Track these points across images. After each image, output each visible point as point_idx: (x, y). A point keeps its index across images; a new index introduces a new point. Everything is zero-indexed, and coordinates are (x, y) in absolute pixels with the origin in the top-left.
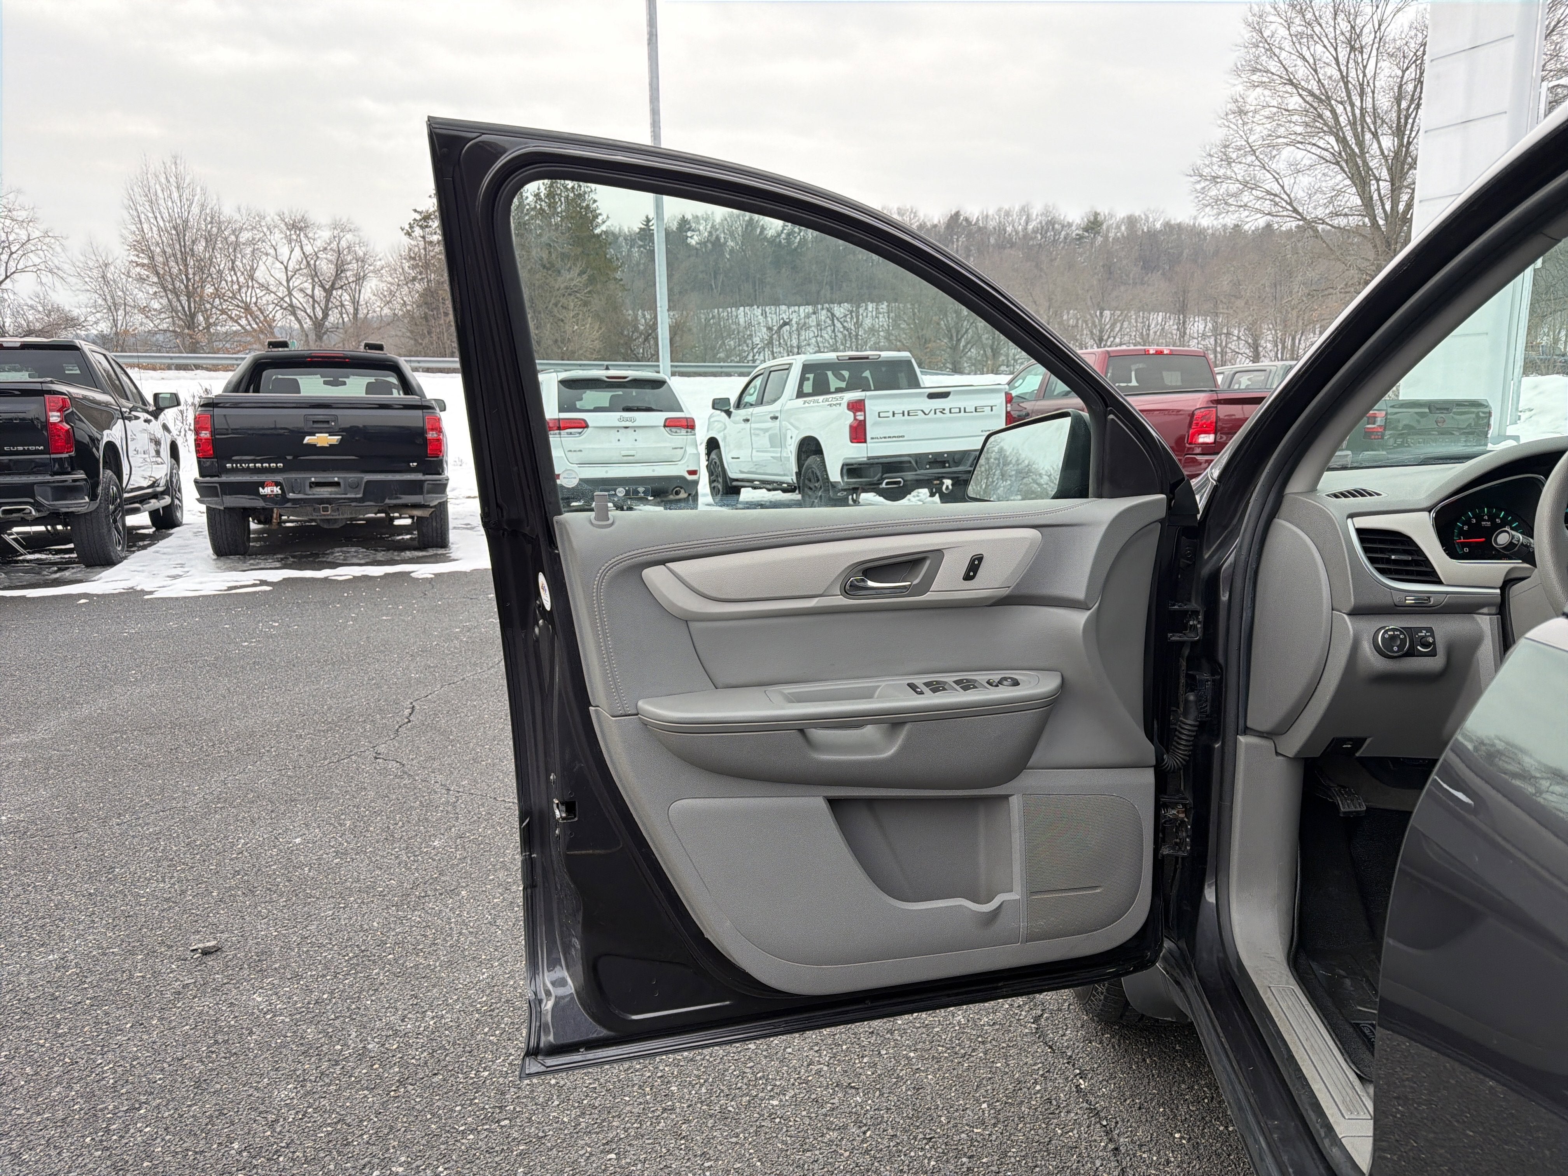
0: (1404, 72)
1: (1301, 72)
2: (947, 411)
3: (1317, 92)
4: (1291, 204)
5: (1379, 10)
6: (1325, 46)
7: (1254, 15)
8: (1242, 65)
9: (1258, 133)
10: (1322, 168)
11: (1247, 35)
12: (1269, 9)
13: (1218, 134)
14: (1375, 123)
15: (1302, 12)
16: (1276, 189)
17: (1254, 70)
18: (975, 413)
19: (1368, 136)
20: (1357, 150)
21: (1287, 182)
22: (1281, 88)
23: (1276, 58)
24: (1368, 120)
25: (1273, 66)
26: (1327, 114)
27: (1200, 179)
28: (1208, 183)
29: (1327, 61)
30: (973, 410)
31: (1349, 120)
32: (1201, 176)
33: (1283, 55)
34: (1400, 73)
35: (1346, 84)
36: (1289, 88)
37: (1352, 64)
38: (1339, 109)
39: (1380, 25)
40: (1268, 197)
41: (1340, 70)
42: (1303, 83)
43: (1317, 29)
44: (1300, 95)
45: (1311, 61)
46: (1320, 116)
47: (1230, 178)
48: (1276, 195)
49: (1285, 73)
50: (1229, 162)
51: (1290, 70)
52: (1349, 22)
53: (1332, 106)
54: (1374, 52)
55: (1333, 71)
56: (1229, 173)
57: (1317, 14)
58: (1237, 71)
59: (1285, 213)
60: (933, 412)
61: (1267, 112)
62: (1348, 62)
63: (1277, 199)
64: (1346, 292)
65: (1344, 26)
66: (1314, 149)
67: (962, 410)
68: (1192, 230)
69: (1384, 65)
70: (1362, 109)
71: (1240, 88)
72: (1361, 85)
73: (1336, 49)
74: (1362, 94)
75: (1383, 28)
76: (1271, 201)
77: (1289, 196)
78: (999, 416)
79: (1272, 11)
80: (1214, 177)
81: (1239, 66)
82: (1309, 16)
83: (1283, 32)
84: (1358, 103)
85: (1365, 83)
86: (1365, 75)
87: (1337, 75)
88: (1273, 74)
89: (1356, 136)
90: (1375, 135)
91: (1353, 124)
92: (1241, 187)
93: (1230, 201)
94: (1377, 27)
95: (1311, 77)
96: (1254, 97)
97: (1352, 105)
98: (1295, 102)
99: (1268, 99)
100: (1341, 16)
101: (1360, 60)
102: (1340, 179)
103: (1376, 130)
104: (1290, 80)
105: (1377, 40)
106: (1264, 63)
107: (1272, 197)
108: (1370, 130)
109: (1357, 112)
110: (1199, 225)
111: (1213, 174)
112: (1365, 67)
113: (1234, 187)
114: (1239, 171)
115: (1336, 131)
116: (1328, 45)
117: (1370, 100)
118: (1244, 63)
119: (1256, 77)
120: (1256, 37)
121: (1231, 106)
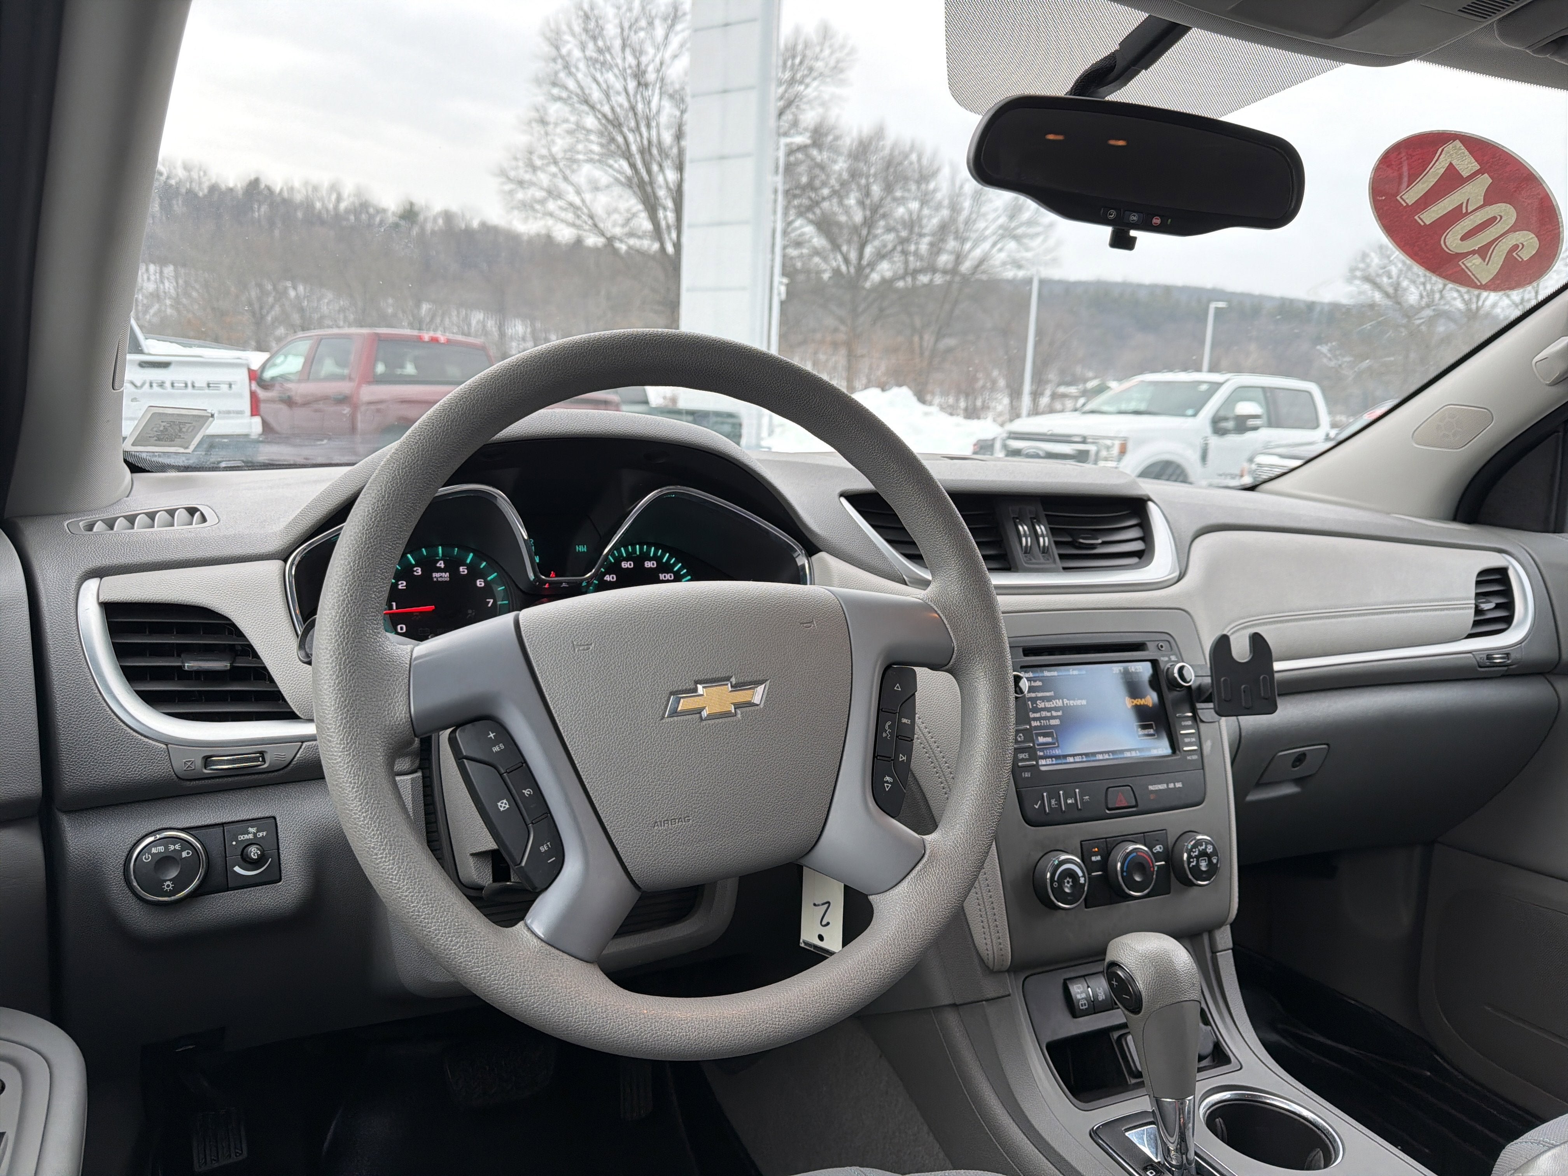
1: (596, 95)
2: (168, 385)
3: (610, 117)
4: (592, 219)
5: (660, 52)
6: (615, 75)
7: (551, 31)
8: (542, 77)
9: (559, 145)
10: (617, 190)
11: (547, 49)
12: (564, 28)
13: (522, 140)
14: (660, 155)
15: (594, 38)
16: (577, 201)
17: (554, 84)
18: (207, 391)
19: (655, 165)
20: (646, 177)
21: (588, 197)
22: (578, 106)
23: (572, 77)
24: (655, 152)
25: (571, 84)
26: (620, 139)
27: (507, 180)
28: (515, 186)
29: (618, 89)
30: (205, 385)
31: (638, 148)
32: (509, 178)
33: (580, 76)
34: (678, 113)
35: (635, 114)
36: (585, 108)
37: (639, 97)
38: (631, 137)
39: (661, 67)
40: (571, 209)
41: (629, 101)
42: (598, 105)
43: (608, 57)
44: (596, 117)
45: (604, 86)
46: (614, 139)
47: (536, 185)
48: (578, 208)
49: (581, 92)
50: (534, 169)
51: (586, 91)
52: (636, 57)
53: (623, 132)
54: (657, 90)
55: (622, 99)
56: (534, 179)
57: (608, 43)
58: (538, 82)
59: (588, 228)
60: (147, 385)
61: (566, 126)
62: (635, 95)
63: (579, 212)
65: (632, 60)
66: (610, 171)
67: (190, 385)
69: (666, 104)
70: (649, 141)
71: (541, 99)
72: (648, 118)
73: (625, 80)
74: (648, 126)
75: (664, 69)
76: (574, 213)
77: (590, 211)
78: (240, 396)
79: (568, 31)
80: (521, 181)
81: (539, 76)
82: (601, 43)
83: (577, 53)
84: (645, 132)
85: (651, 117)
86: (649, 110)
87: (626, 105)
88: (570, 91)
89: (645, 165)
90: (660, 166)
91: (642, 152)
92: (546, 195)
93: (536, 207)
94: (659, 69)
95: (604, 102)
96: (555, 110)
97: (641, 137)
98: (590, 121)
99: (566, 114)
100: (628, 51)
101: (646, 95)
102: (632, 203)
103: (662, 163)
104: (586, 100)
105: (659, 80)
106: (562, 79)
107: (575, 209)
108: (656, 161)
109: (646, 144)
111: (519, 178)
113: (540, 194)
114: (544, 178)
115: (627, 156)
116: (619, 76)
117: (655, 132)
118: (544, 75)
119: (555, 91)
120: (554, 53)
121: (534, 114)
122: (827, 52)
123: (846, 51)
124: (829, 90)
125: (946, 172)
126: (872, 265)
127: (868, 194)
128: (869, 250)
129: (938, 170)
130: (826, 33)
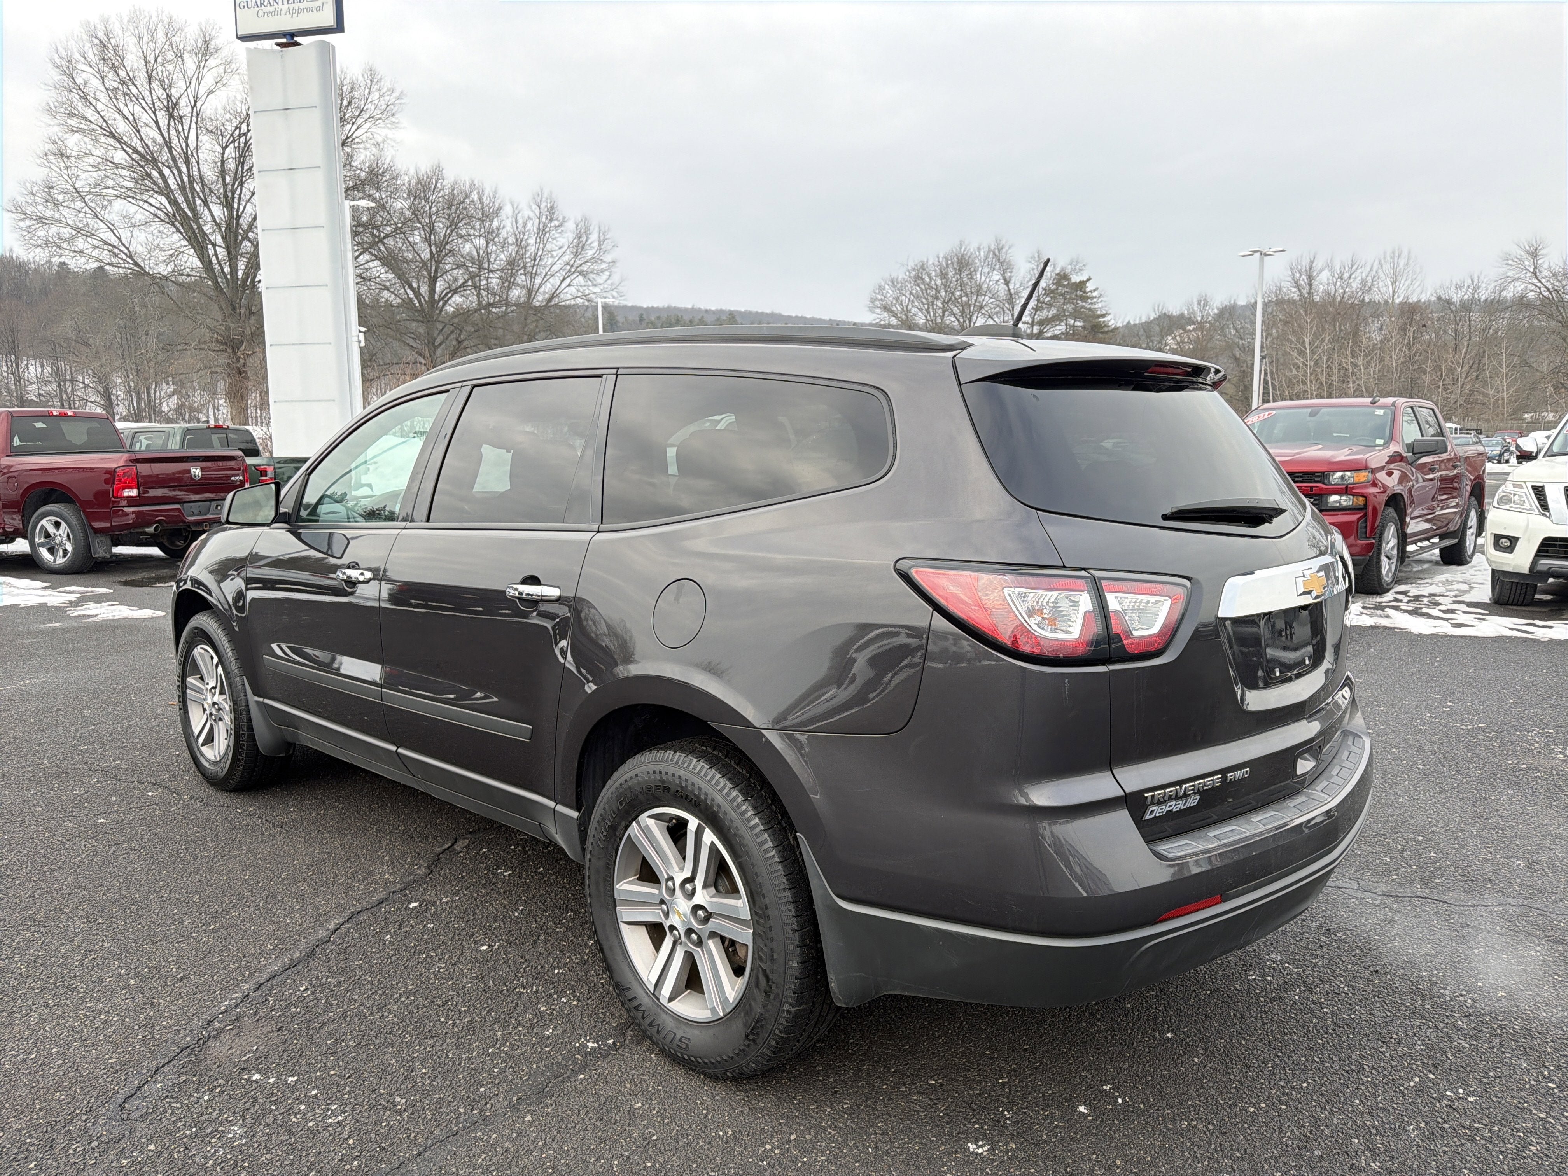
0: (224, 149)
1: (122, 127)
3: (142, 151)
4: (131, 257)
5: (192, 86)
6: (143, 107)
7: (62, 58)
8: (56, 107)
9: (86, 179)
10: (157, 226)
11: (56, 76)
12: (77, 56)
13: (38, 174)
14: (203, 191)
15: (114, 68)
16: (114, 240)
17: (71, 115)
19: (198, 202)
20: (190, 214)
21: (125, 234)
22: (103, 139)
23: (92, 108)
24: (197, 188)
25: (90, 113)
26: (155, 174)
27: (23, 216)
28: (34, 222)
29: (147, 122)
31: (178, 184)
32: (25, 214)
33: (100, 107)
34: (219, 149)
35: (170, 149)
36: (111, 141)
37: (173, 132)
38: (166, 171)
39: (195, 102)
40: (106, 247)
41: (162, 135)
42: (125, 138)
43: (132, 88)
44: (125, 151)
45: (131, 118)
46: (149, 175)
47: (60, 221)
48: (114, 246)
49: (104, 124)
50: (56, 204)
51: (109, 122)
52: (165, 90)
53: (159, 168)
54: (193, 126)
55: (154, 133)
56: (57, 216)
57: (131, 74)
58: (51, 111)
59: (127, 265)
61: (91, 160)
62: (169, 129)
63: (116, 251)
64: (200, 349)
65: (160, 93)
66: (146, 206)
68: (9, 263)
69: (204, 138)
70: (189, 177)
71: (56, 131)
72: (186, 154)
73: (155, 113)
74: (187, 162)
75: (199, 105)
76: (110, 251)
77: (128, 249)
79: (82, 59)
80: (40, 218)
81: (52, 106)
82: (122, 74)
83: (95, 83)
84: (184, 169)
85: (189, 153)
86: (187, 146)
87: (159, 139)
88: (91, 122)
89: (187, 200)
90: (205, 203)
91: (182, 188)
92: (74, 233)
93: (65, 245)
94: (193, 103)
95: (133, 135)
96: (73, 142)
97: (180, 171)
98: (120, 156)
99: (89, 147)
100: (155, 85)
101: (181, 129)
102: (176, 239)
103: (206, 199)
104: (111, 133)
105: (195, 114)
106: (80, 109)
107: (110, 248)
108: (200, 197)
109: (186, 179)
110: (18, 258)
111: (39, 214)
112: (187, 138)
113: (66, 232)
114: (68, 214)
115: (166, 191)
116: (147, 108)
117: (195, 169)
118: (57, 104)
119: (73, 122)
120: (67, 82)
121: (50, 147)
122: (375, 96)
123: (396, 94)
124: (381, 132)
125: (508, 210)
126: (445, 298)
127: (432, 231)
128: (440, 285)
129: (500, 208)
130: (373, 77)
